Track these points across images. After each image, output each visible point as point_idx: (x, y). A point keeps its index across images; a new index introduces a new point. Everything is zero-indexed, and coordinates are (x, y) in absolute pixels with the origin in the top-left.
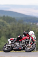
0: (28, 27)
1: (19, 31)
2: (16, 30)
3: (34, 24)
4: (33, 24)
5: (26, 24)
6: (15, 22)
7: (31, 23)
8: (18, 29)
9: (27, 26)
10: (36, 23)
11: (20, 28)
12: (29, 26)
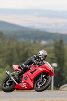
0: (26, 48)
1: (11, 55)
2: (5, 54)
3: (37, 42)
4: (35, 43)
5: (23, 43)
6: (3, 39)
7: (32, 41)
8: (9, 52)
9: (24, 47)
10: (40, 41)
11: (12, 49)
12: (28, 46)
